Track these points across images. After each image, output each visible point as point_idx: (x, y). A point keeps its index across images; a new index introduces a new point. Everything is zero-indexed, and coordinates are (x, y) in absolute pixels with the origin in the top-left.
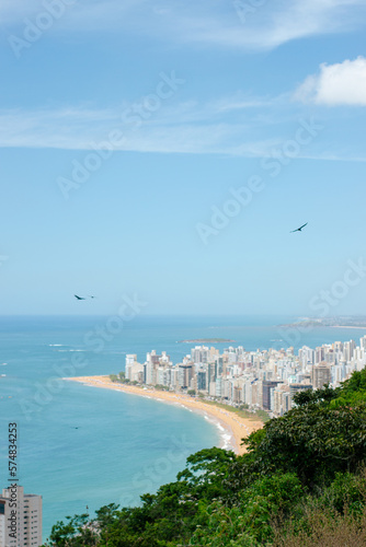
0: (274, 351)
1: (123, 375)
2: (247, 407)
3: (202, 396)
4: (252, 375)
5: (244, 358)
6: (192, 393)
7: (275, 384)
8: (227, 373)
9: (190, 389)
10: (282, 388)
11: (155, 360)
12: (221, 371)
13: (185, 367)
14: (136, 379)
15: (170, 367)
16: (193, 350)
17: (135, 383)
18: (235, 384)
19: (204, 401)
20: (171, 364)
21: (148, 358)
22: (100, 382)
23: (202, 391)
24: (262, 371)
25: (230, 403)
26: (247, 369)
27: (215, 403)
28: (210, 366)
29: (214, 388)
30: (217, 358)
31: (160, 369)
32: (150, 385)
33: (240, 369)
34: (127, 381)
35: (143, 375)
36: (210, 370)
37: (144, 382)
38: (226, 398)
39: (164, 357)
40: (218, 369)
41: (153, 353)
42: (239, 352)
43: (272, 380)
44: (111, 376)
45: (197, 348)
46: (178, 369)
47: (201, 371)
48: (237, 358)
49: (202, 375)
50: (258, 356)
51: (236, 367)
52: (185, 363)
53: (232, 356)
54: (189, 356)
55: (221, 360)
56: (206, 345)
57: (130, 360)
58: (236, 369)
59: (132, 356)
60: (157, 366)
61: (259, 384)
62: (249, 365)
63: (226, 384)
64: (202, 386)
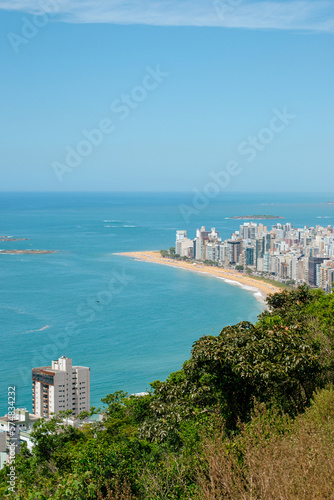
0: (321, 228)
1: (173, 250)
2: (294, 283)
3: (249, 271)
4: (299, 251)
5: (292, 235)
6: (240, 269)
7: (320, 260)
8: (275, 250)
9: (238, 264)
10: (328, 264)
11: (205, 236)
12: (268, 247)
13: (233, 243)
14: (186, 254)
15: (219, 243)
16: (241, 226)
17: (185, 258)
18: (282, 260)
19: (251, 276)
20: (220, 240)
21: (198, 234)
22: (151, 257)
23: (249, 267)
24: (309, 247)
25: (277, 278)
26: (294, 245)
27: (263, 278)
28: (257, 242)
29: (261, 264)
30: (265, 234)
31: (210, 245)
32: (200, 261)
33: (287, 246)
34: (177, 257)
35: (193, 251)
36: (258, 246)
37: (194, 257)
38: (273, 274)
39: (214, 234)
40: (265, 245)
41: (203, 229)
42: (287, 229)
43: (318, 256)
44: (161, 252)
45: (245, 224)
46: (226, 245)
47: (249, 247)
48: (285, 235)
49: (250, 251)
50: (305, 233)
51: (283, 243)
52: (234, 239)
53: (279, 233)
54: (237, 232)
55: (268, 236)
56: (254, 221)
57: (180, 235)
58: (284, 245)
59: (183, 232)
60: (206, 242)
61: (306, 260)
62: (296, 241)
63: (274, 259)
64: (250, 262)
